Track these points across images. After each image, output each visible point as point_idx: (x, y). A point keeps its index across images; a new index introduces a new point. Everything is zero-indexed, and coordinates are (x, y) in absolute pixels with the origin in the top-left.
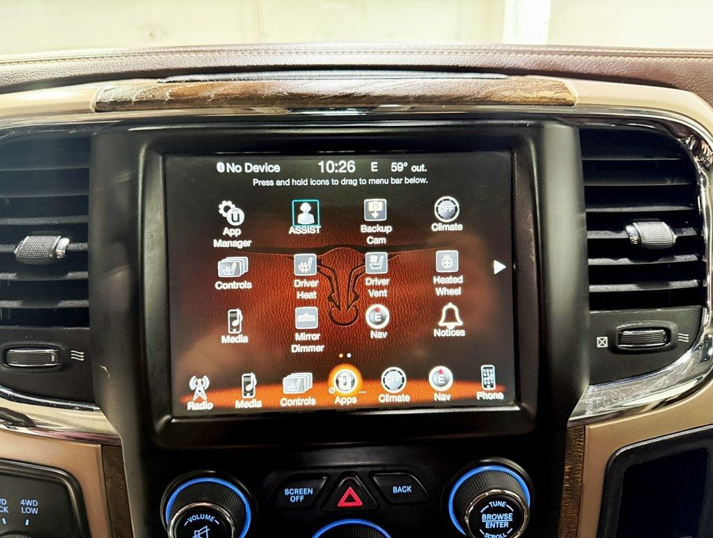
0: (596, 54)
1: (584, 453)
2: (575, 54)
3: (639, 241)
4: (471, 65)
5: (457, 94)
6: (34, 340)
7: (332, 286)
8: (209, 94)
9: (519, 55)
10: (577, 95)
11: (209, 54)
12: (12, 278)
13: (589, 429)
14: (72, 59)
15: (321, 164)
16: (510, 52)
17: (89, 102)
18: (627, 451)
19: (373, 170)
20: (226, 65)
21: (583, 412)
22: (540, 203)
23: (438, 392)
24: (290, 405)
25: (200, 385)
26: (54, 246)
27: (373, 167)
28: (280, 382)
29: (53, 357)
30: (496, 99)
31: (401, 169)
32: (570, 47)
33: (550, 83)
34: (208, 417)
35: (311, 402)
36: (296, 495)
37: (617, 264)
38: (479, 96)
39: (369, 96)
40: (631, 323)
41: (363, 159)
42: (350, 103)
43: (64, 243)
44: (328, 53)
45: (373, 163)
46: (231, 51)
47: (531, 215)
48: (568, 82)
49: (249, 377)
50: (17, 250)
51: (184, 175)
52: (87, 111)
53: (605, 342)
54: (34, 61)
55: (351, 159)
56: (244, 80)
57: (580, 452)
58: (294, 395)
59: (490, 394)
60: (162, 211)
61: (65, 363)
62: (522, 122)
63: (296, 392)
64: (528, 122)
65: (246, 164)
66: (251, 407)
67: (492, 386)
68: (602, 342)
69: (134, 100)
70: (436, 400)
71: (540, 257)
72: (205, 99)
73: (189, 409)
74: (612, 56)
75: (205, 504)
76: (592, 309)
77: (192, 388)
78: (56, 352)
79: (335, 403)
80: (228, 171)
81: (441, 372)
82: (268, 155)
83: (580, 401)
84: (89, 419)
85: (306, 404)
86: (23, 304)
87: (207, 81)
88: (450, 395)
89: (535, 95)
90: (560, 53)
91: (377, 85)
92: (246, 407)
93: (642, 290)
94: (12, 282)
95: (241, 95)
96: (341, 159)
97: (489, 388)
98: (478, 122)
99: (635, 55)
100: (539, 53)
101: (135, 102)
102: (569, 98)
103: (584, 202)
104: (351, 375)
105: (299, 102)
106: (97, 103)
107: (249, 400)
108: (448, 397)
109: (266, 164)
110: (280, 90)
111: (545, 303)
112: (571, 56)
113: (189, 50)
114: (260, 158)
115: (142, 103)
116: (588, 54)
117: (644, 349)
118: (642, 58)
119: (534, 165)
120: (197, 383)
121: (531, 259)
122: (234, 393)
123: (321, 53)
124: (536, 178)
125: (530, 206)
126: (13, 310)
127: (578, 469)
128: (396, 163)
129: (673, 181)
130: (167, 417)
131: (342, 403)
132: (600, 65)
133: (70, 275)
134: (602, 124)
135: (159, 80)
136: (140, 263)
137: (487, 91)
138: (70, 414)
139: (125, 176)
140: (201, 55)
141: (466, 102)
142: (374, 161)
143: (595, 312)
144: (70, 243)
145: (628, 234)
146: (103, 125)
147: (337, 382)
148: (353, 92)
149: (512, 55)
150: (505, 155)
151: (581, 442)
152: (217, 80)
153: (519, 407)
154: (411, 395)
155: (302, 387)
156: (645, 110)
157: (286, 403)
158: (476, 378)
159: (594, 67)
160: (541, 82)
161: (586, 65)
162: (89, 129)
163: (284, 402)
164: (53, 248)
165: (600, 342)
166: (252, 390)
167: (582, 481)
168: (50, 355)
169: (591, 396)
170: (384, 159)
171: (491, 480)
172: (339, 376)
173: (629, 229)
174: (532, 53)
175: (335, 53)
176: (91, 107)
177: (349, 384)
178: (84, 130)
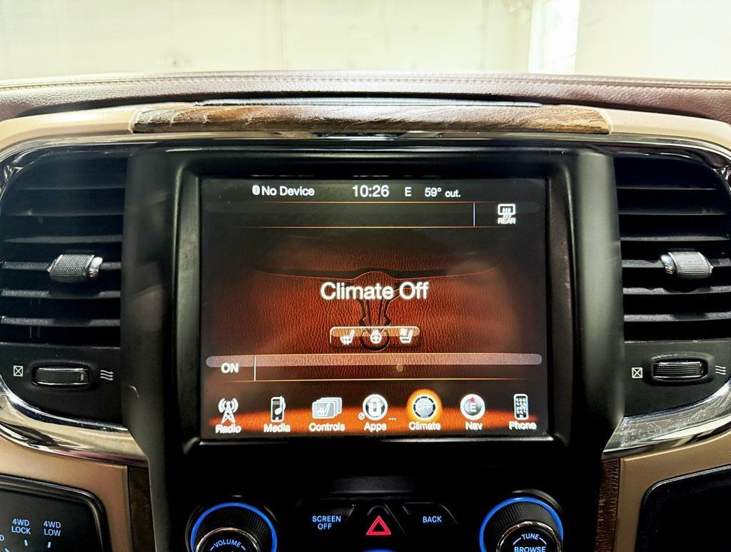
0: (630, 85)
1: (618, 486)
2: (608, 84)
3: (675, 270)
4: (504, 93)
5: (492, 120)
6: (65, 359)
7: (363, 309)
8: (247, 117)
9: (552, 84)
10: (611, 123)
11: (243, 80)
12: (45, 296)
13: (624, 462)
14: (108, 82)
15: (355, 188)
16: (543, 81)
17: (128, 124)
18: (663, 485)
19: (406, 195)
20: (261, 90)
21: (618, 444)
22: (575, 230)
23: (469, 421)
24: (319, 430)
25: (228, 407)
26: (87, 265)
27: (406, 192)
28: (309, 407)
29: (82, 376)
30: (530, 127)
31: (434, 194)
32: (603, 77)
33: (585, 112)
34: (235, 440)
35: (340, 427)
36: (323, 523)
37: (652, 294)
38: (514, 123)
39: (404, 122)
40: (665, 354)
41: (397, 184)
42: (384, 129)
43: (97, 262)
44: (361, 80)
45: (406, 188)
46: (265, 76)
47: (565, 243)
48: (602, 111)
49: (279, 400)
50: (50, 268)
51: (220, 197)
52: (125, 132)
53: (640, 373)
54: (71, 84)
55: (386, 184)
56: (280, 104)
57: (615, 486)
58: (324, 420)
59: (522, 424)
60: (197, 232)
61: (94, 382)
62: (557, 149)
63: (325, 417)
64: (563, 150)
65: (281, 188)
66: (280, 431)
67: (525, 416)
68: (637, 373)
69: (172, 122)
70: (467, 428)
71: (575, 284)
72: (243, 122)
73: (217, 432)
74: (645, 87)
75: (231, 529)
76: (626, 339)
77: (221, 410)
78: (85, 371)
79: (365, 429)
80: (263, 194)
81: (472, 400)
82: (303, 178)
83: (614, 433)
84: (116, 440)
85: (335, 430)
86: (55, 322)
87: (243, 105)
88: (481, 425)
89: (570, 123)
90: (593, 83)
91: (412, 111)
92: (275, 431)
93: (677, 320)
94: (43, 300)
95: (278, 119)
96: (375, 184)
97: (521, 418)
98: (513, 149)
99: (668, 86)
100: (572, 83)
101: (173, 124)
102: (604, 127)
103: (618, 231)
104: (381, 401)
105: (335, 127)
106: (136, 124)
107: (278, 424)
108: (480, 427)
109: (301, 187)
110: (317, 115)
111: (580, 331)
112: (604, 86)
113: (223, 75)
114: (296, 181)
115: (180, 125)
116: (621, 84)
117: (680, 381)
118: (676, 89)
119: (569, 192)
120: (226, 406)
121: (565, 286)
122: (263, 417)
123: (354, 80)
124: (571, 206)
125: (565, 233)
126: (43, 328)
127: (612, 504)
128: (429, 189)
129: (708, 211)
130: (195, 440)
131: (372, 430)
132: (633, 95)
133: (102, 294)
134: (636, 153)
135: (197, 103)
136: (173, 283)
137: (522, 118)
138: (97, 435)
139: (160, 197)
140: (235, 80)
141: (500, 129)
142: (408, 186)
143: (630, 342)
144: (104, 261)
145: (663, 264)
146: (140, 146)
147: (367, 407)
148: (388, 117)
149: (545, 84)
150: (540, 182)
151: (616, 475)
152: (254, 104)
153: (552, 437)
154: (442, 424)
155: (331, 412)
156: (680, 140)
157: (315, 428)
158: (509, 407)
159: (627, 97)
160: (576, 111)
161: (619, 95)
162: (126, 150)
163: (313, 427)
164: (86, 266)
165: (635, 373)
166: (281, 414)
167: (616, 515)
168: (79, 374)
169: (625, 428)
170: (418, 184)
171: (522, 511)
172: (369, 401)
173: (665, 258)
174: (565, 82)
175: (369, 80)
176: (129, 129)
177: (379, 410)
178: (122, 151)
